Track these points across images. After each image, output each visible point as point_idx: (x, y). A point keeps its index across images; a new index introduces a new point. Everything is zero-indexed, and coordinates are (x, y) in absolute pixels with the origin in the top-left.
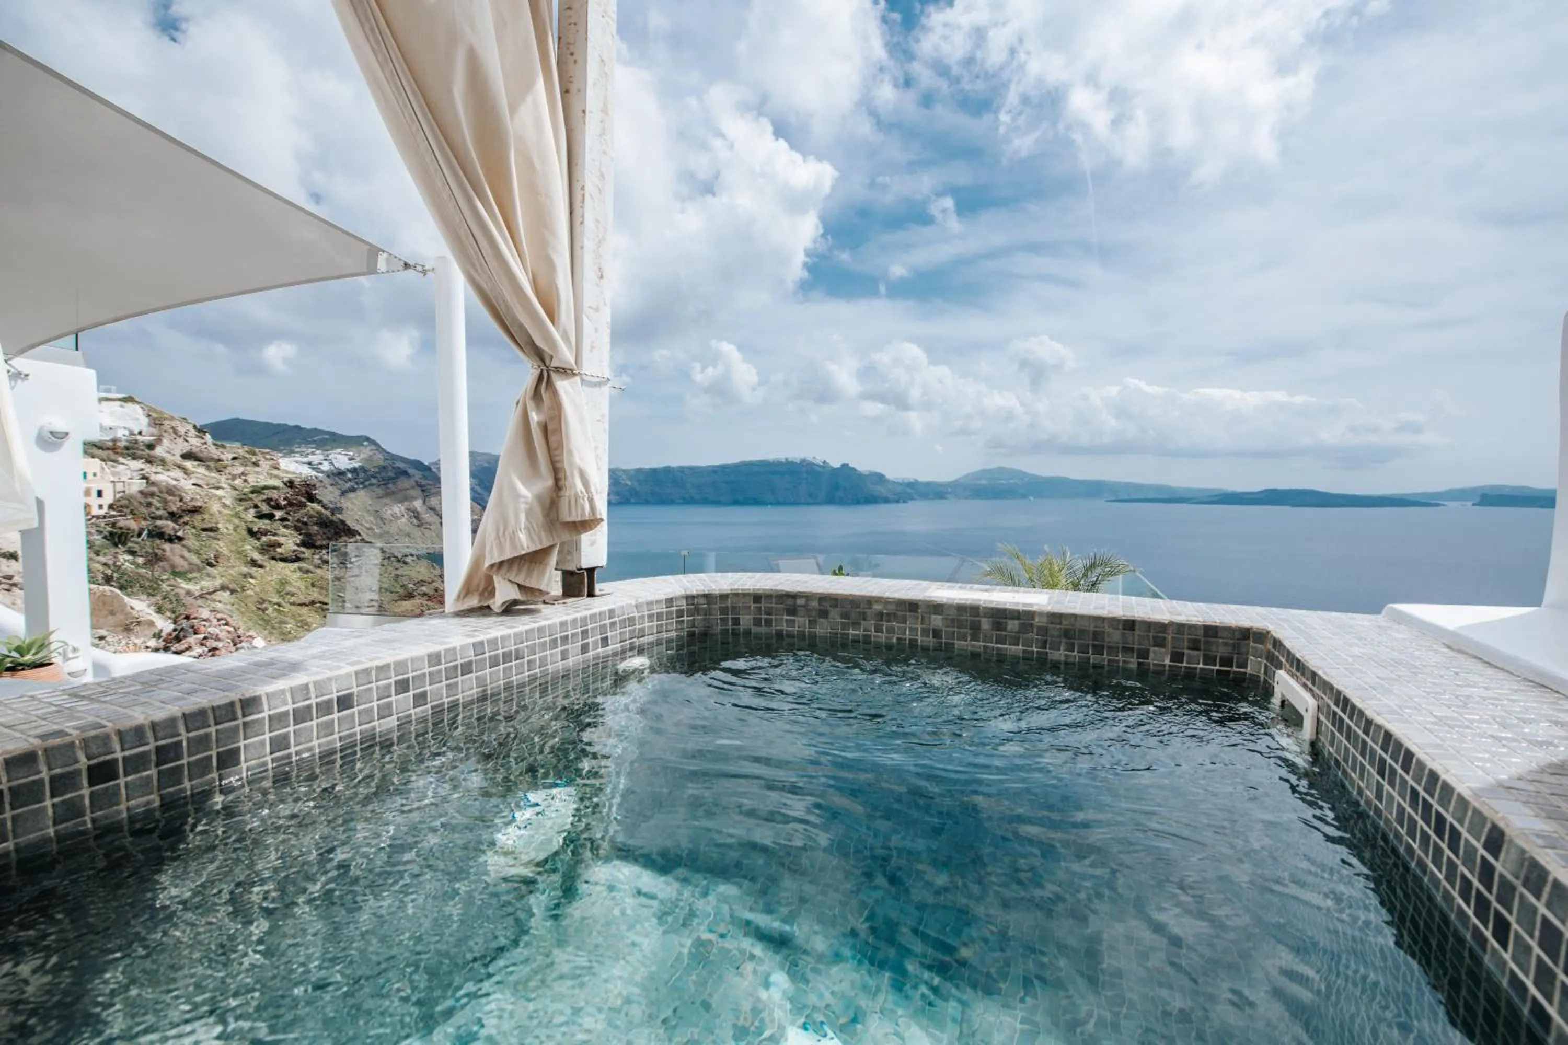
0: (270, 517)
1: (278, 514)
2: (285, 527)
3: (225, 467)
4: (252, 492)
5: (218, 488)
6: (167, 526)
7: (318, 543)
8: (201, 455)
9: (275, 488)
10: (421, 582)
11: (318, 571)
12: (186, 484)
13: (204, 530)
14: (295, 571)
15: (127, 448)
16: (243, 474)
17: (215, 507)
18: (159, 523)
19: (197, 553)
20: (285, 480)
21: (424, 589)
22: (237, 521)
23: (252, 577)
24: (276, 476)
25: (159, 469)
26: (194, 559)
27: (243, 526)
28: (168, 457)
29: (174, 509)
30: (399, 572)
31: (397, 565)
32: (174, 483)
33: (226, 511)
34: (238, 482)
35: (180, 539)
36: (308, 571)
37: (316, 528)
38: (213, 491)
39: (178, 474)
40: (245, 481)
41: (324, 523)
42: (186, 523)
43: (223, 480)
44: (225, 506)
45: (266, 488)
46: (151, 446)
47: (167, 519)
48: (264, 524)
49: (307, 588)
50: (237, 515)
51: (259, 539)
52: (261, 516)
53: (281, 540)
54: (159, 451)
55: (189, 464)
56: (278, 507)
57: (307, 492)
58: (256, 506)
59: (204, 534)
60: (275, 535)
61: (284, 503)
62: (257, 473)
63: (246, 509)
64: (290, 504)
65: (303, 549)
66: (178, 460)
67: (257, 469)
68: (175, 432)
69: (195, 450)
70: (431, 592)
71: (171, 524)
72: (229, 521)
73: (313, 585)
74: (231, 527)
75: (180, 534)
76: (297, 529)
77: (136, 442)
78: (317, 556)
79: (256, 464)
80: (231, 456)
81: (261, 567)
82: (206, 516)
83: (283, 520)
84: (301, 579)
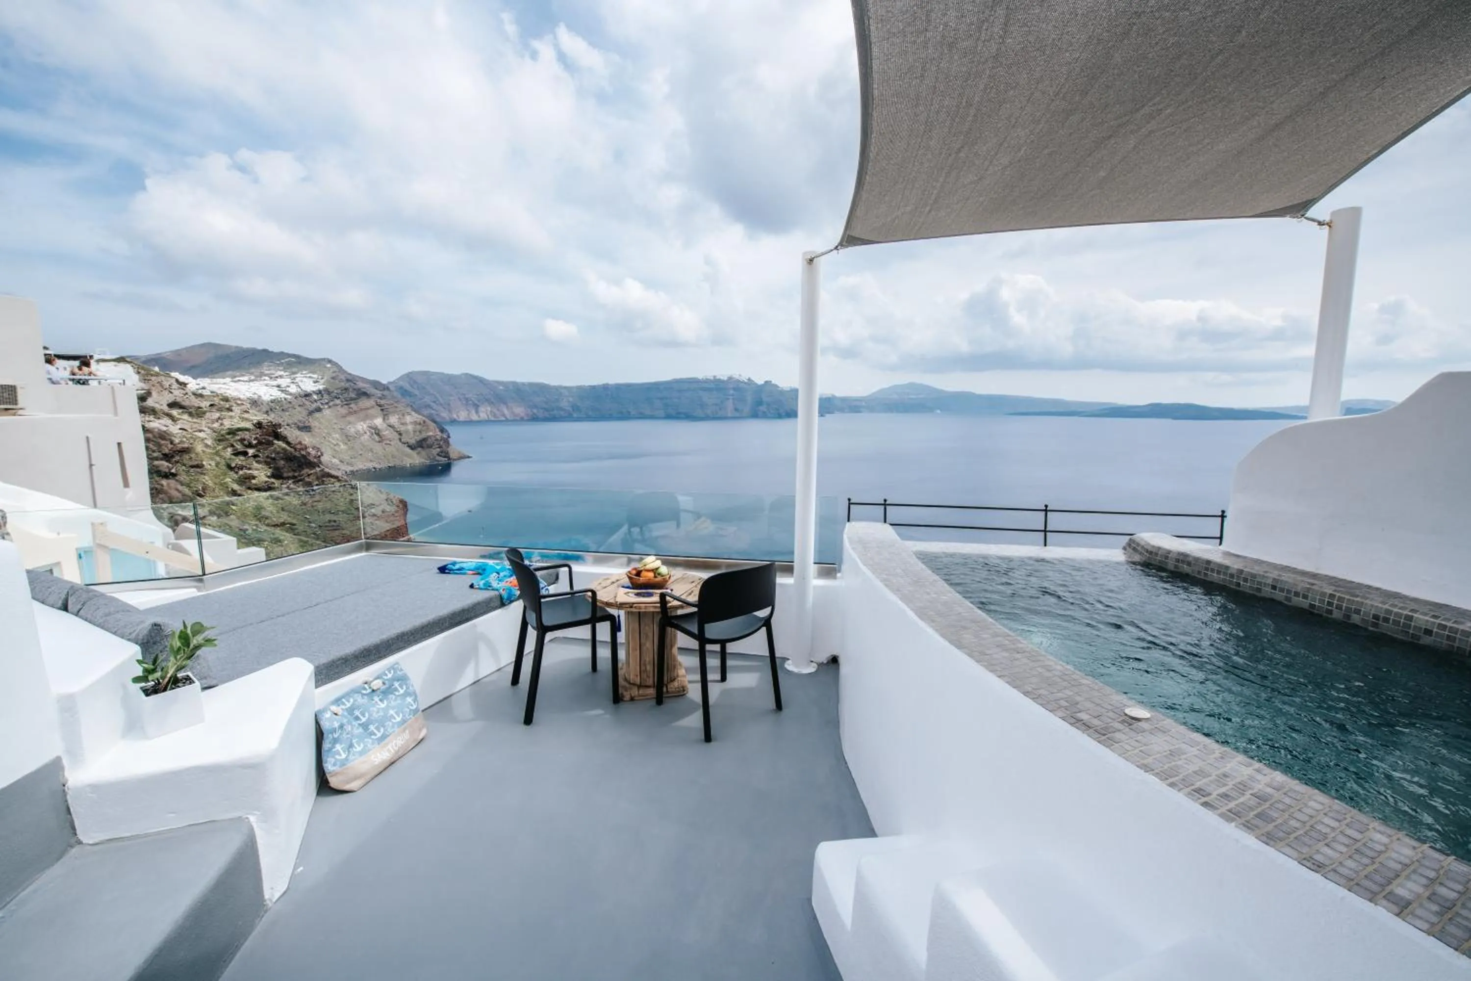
0: (245, 454)
1: (251, 452)
2: (258, 462)
3: (204, 413)
4: (229, 434)
5: (200, 431)
6: (163, 465)
7: (285, 475)
8: (183, 403)
9: (246, 429)
10: (372, 505)
11: (287, 498)
12: (174, 429)
13: (192, 467)
14: (267, 498)
16: (219, 418)
17: (199, 448)
18: (156, 462)
19: (188, 486)
20: (255, 422)
21: (373, 510)
22: (218, 459)
23: (233, 505)
24: (247, 420)
25: (152, 418)
26: (186, 491)
27: (223, 462)
28: (157, 406)
29: (166, 451)
30: (352, 498)
31: (351, 491)
32: (165, 429)
33: (208, 450)
34: (216, 425)
35: (174, 475)
36: (278, 498)
37: (282, 462)
38: (196, 433)
39: (166, 421)
40: (222, 424)
41: (289, 458)
42: (177, 462)
43: (203, 424)
44: (207, 446)
45: (239, 430)
46: (143, 399)
47: (162, 459)
48: (239, 460)
49: (278, 512)
50: (217, 453)
51: (237, 473)
52: (237, 454)
53: (255, 473)
54: (151, 403)
55: (175, 412)
56: (250, 446)
57: (274, 431)
58: (232, 446)
59: (192, 470)
60: (250, 469)
61: (254, 442)
62: (231, 417)
63: (225, 448)
64: (260, 443)
65: (273, 480)
66: (166, 408)
67: (231, 414)
68: (162, 386)
69: (178, 400)
70: (379, 513)
71: (166, 464)
72: (212, 459)
73: (283, 509)
74: (213, 464)
75: (173, 471)
76: (267, 463)
78: (284, 486)
79: (229, 410)
80: (208, 404)
81: (240, 495)
82: (193, 455)
83: (255, 456)
84: (273, 504)
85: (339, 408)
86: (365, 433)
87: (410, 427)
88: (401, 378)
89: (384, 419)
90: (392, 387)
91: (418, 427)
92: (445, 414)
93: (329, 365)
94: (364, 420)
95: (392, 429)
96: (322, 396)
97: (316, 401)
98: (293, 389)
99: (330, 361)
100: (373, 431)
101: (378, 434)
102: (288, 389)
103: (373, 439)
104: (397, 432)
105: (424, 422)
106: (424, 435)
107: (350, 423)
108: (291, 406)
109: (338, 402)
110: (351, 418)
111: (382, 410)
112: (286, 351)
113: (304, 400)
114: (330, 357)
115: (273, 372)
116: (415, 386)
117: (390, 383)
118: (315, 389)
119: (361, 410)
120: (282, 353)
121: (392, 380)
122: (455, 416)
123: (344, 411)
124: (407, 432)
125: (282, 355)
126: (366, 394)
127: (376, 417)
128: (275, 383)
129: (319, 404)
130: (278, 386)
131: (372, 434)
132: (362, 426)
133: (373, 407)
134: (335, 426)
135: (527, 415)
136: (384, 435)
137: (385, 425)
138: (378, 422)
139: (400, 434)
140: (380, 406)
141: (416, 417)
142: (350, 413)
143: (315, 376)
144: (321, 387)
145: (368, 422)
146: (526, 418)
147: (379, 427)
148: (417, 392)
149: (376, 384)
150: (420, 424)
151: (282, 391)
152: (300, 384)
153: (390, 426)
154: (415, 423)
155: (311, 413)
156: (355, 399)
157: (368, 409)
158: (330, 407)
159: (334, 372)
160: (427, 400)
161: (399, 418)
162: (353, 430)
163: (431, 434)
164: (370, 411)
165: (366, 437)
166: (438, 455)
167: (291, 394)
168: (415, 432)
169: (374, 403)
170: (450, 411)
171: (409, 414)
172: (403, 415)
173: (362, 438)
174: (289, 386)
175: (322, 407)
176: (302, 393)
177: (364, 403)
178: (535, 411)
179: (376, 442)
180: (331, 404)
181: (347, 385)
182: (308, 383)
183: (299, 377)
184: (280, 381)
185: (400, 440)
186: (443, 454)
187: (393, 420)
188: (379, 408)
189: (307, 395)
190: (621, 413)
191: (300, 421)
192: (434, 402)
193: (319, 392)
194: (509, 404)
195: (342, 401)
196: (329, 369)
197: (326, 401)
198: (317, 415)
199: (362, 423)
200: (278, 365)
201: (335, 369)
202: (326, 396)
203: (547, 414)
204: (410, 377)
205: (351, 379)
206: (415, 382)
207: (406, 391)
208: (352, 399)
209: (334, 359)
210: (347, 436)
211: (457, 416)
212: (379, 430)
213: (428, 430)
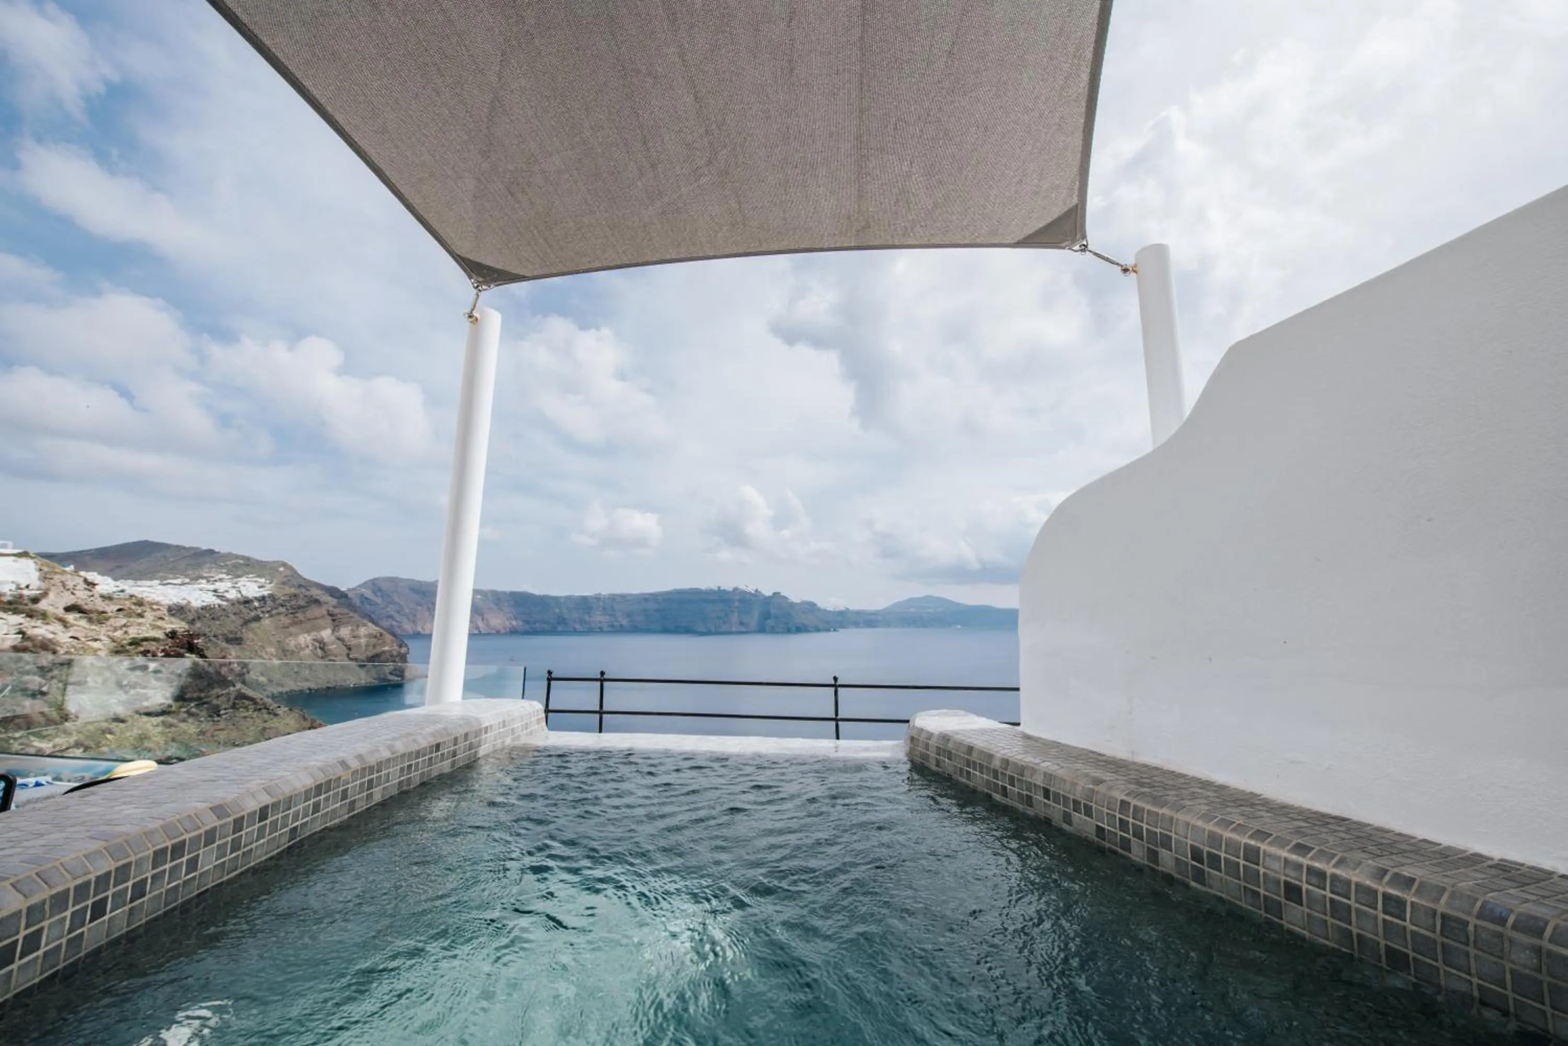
0: (144, 669)
1: (152, 666)
2: (158, 679)
3: (107, 619)
4: (131, 644)
5: (96, 640)
6: (33, 681)
7: (189, 696)
8: (86, 607)
9: (155, 639)
11: (183, 725)
12: (63, 638)
13: (72, 684)
14: (157, 725)
15: (10, 603)
16: (125, 625)
17: (87, 661)
18: (26, 678)
19: (59, 708)
20: (168, 631)
22: (107, 674)
23: (111, 733)
24: (159, 627)
25: (39, 623)
26: (54, 714)
27: (113, 679)
28: (50, 609)
29: (45, 664)
30: (266, 725)
31: (266, 716)
32: (51, 636)
33: (98, 664)
34: (118, 634)
35: (43, 694)
36: (171, 726)
38: (90, 643)
39: (57, 627)
40: (126, 633)
42: (52, 678)
43: (102, 631)
45: (146, 639)
46: (35, 600)
47: (34, 674)
49: (166, 743)
50: (109, 668)
51: (126, 692)
53: (150, 692)
54: (43, 605)
55: (71, 617)
56: (154, 659)
57: (189, 643)
60: (144, 687)
62: (140, 624)
64: (167, 656)
65: (174, 704)
66: (60, 612)
67: (140, 620)
68: (64, 585)
69: (80, 602)
71: (37, 679)
72: (100, 674)
73: (173, 740)
74: (100, 680)
75: (44, 689)
77: (21, 596)
78: (184, 710)
79: (140, 615)
80: (117, 608)
81: (123, 721)
82: (76, 670)
83: (156, 672)
84: (162, 733)
85: (282, 618)
86: (308, 647)
87: (363, 641)
88: (364, 585)
89: (333, 631)
90: (350, 595)
91: (374, 640)
92: (408, 627)
93: (281, 569)
94: (308, 632)
95: (340, 643)
96: (265, 603)
97: (256, 608)
98: (232, 595)
99: (284, 564)
100: (317, 644)
101: (322, 649)
102: (226, 594)
103: (316, 655)
104: (346, 646)
105: (381, 635)
106: (378, 650)
107: (291, 635)
108: (224, 613)
109: (282, 610)
110: (293, 630)
111: (334, 620)
112: (234, 552)
113: (242, 607)
114: (285, 561)
115: (212, 575)
116: (379, 594)
117: (349, 590)
118: (258, 595)
119: (309, 620)
120: (230, 554)
121: (352, 586)
122: (419, 629)
123: (286, 620)
124: (359, 645)
125: (230, 556)
126: (317, 602)
127: (325, 628)
128: (212, 587)
129: (259, 612)
130: (215, 591)
131: (316, 648)
132: (305, 639)
133: (323, 617)
134: (272, 638)
135: (505, 628)
136: (330, 650)
137: (333, 638)
138: (326, 634)
139: (350, 649)
140: (331, 615)
141: (372, 628)
142: (294, 624)
143: (263, 580)
144: (266, 593)
145: (314, 633)
146: (503, 631)
147: (325, 640)
148: (379, 600)
149: (333, 592)
150: (375, 637)
151: (218, 596)
152: (242, 588)
153: (339, 639)
154: (370, 636)
155: (246, 622)
156: (303, 607)
157: (315, 619)
158: (271, 616)
159: (286, 576)
160: (391, 610)
161: (352, 630)
162: (293, 643)
163: (386, 648)
164: (320, 622)
165: (307, 651)
166: (391, 673)
167: (228, 600)
168: (367, 646)
169: (326, 613)
170: (414, 622)
171: (364, 625)
172: (358, 626)
173: (302, 653)
174: (227, 591)
175: (261, 615)
176: (242, 600)
177: (315, 611)
178: (514, 623)
179: (318, 657)
180: (274, 612)
181: (297, 591)
182: (251, 588)
183: (243, 581)
184: (218, 585)
185: (348, 655)
186: (398, 673)
187: (345, 632)
188: (330, 618)
189: (247, 602)
190: (612, 626)
191: (231, 632)
192: (398, 612)
193: (263, 599)
194: (486, 616)
195: (287, 609)
196: (281, 573)
197: (269, 609)
198: (254, 625)
199: (306, 635)
200: (222, 567)
201: (288, 573)
202: (269, 603)
203: (527, 627)
204: (375, 585)
205: (306, 584)
206: (380, 590)
207: (366, 599)
208: (300, 607)
209: (289, 563)
210: (284, 650)
211: (422, 628)
212: (324, 644)
213: (384, 644)
